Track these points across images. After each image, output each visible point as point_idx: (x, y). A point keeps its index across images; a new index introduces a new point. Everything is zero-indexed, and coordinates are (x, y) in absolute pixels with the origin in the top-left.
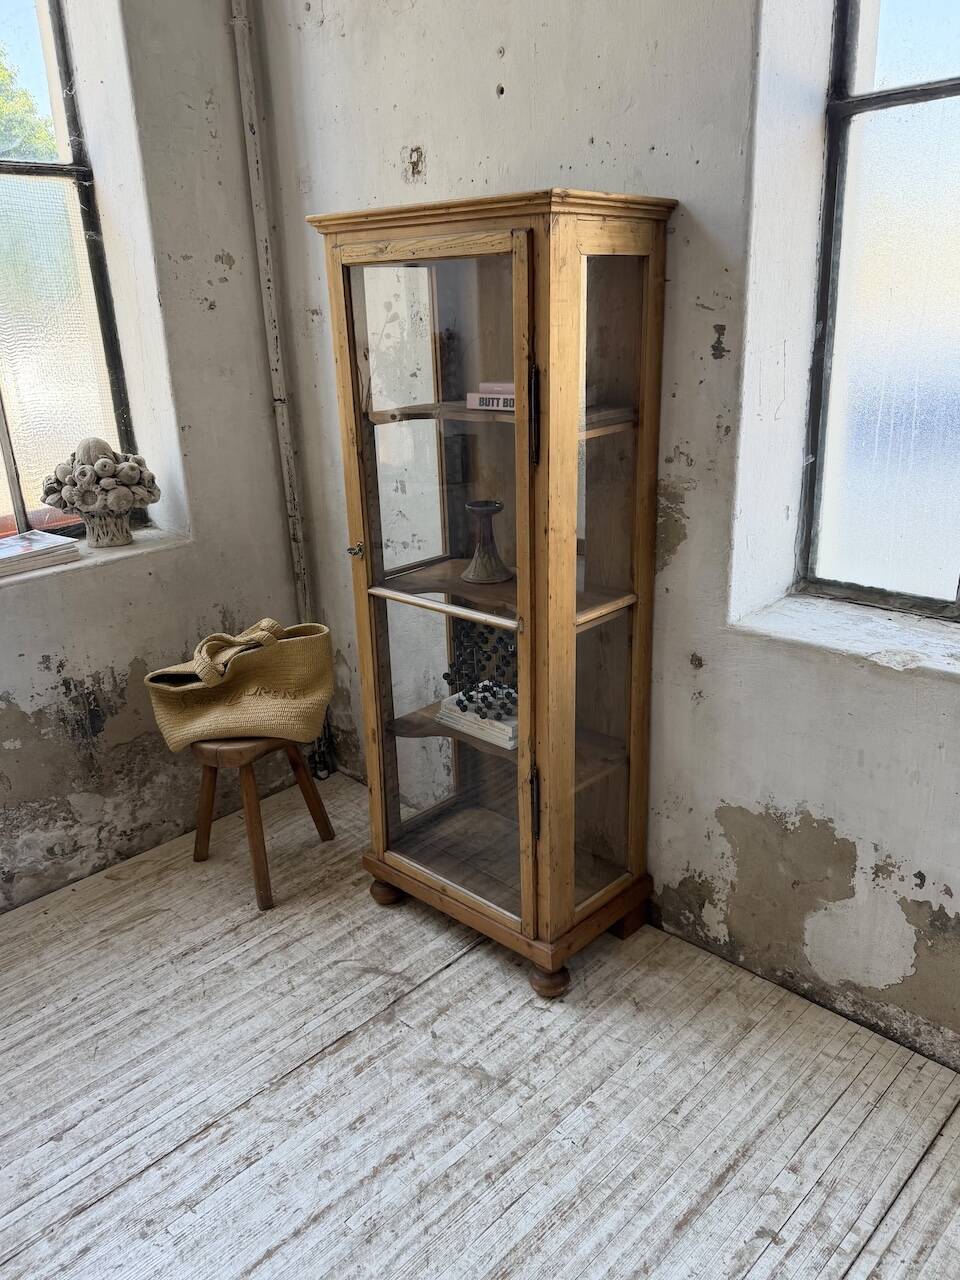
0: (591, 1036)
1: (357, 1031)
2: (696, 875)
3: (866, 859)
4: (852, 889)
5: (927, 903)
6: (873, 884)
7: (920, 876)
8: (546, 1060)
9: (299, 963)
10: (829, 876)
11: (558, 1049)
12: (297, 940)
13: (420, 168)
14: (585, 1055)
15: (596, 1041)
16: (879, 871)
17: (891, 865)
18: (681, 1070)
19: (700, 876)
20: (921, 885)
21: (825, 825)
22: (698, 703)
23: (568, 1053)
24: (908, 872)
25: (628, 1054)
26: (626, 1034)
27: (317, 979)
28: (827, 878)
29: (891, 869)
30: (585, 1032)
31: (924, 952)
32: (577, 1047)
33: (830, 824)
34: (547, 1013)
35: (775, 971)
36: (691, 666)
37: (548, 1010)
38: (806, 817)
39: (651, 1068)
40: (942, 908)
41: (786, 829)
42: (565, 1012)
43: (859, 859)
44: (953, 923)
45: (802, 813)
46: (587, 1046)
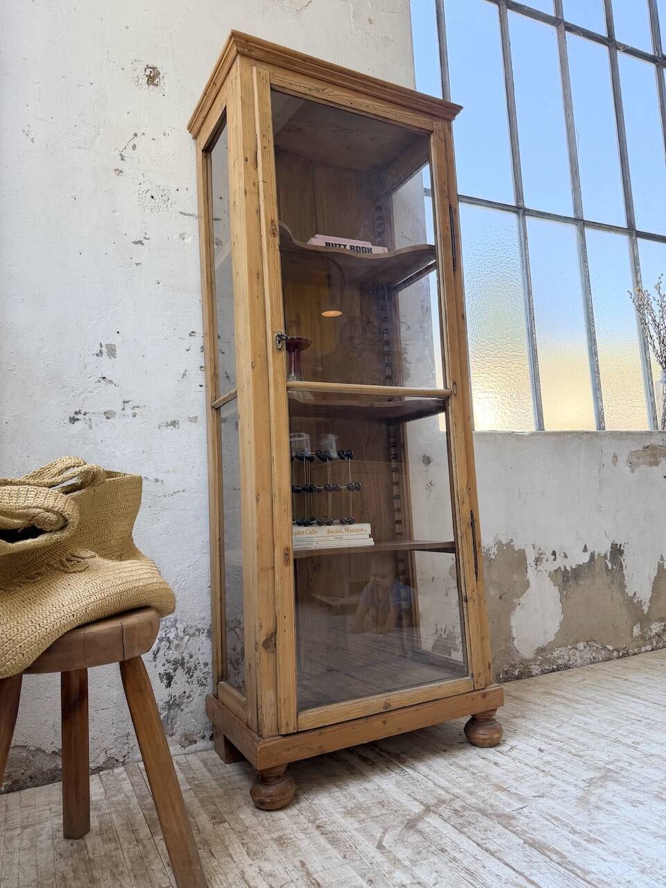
0: (552, 735)
1: (525, 838)
2: (442, 633)
3: (531, 557)
4: (528, 581)
5: (560, 568)
6: (536, 571)
7: (554, 553)
9: (363, 876)
10: (516, 580)
11: (565, 747)
12: (308, 874)
13: (157, 80)
14: (576, 739)
15: (559, 734)
16: (538, 560)
17: (542, 554)
18: (594, 714)
19: (445, 632)
20: (555, 560)
21: (509, 545)
22: (430, 491)
23: (573, 744)
24: (549, 555)
25: (575, 726)
27: (407, 863)
28: (516, 582)
29: (542, 556)
30: (545, 736)
31: (564, 600)
32: (566, 741)
33: (512, 544)
34: (517, 747)
35: (500, 675)
36: (423, 465)
37: (513, 746)
38: (499, 544)
39: (592, 721)
40: (565, 567)
41: (491, 560)
43: (528, 559)
44: (570, 574)
45: (497, 543)
46: (564, 737)
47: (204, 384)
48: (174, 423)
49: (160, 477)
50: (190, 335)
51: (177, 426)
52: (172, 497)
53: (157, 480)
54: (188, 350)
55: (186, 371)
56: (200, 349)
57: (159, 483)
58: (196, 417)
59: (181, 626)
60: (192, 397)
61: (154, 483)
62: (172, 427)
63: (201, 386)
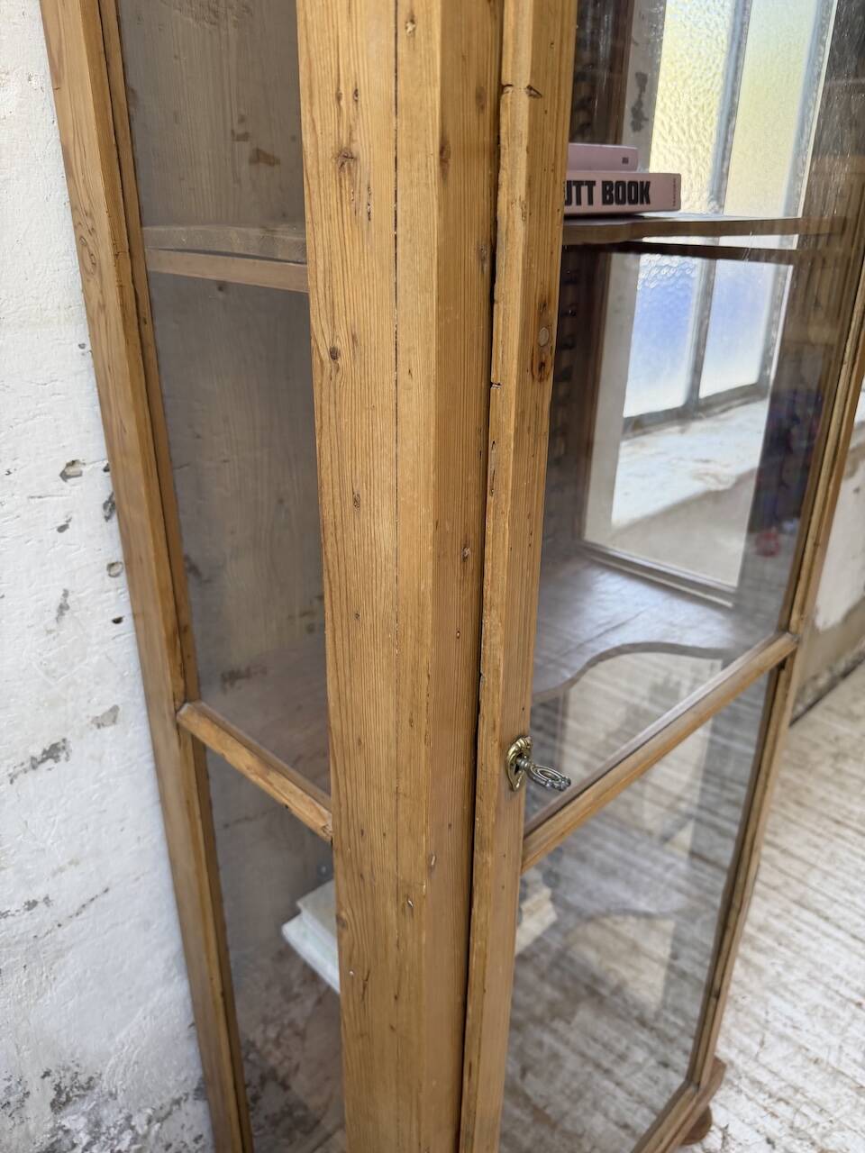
0: (764, 1077)
8: (827, 1140)
11: (798, 1121)
14: (801, 1088)
15: (771, 1072)
18: (791, 987)
23: (805, 1109)
25: (782, 1037)
26: (749, 1034)
30: (756, 1083)
32: (790, 1097)
34: (730, 1130)
37: (724, 1130)
39: (799, 1017)
42: (721, 1105)
46: (783, 1084)
47: (125, 611)
48: (53, 752)
49: (38, 893)
50: (64, 476)
51: (63, 755)
52: (79, 917)
53: (31, 905)
54: (62, 529)
55: (66, 594)
56: (99, 512)
57: (41, 906)
58: (115, 709)
59: (139, 1121)
60: (95, 659)
61: (27, 913)
62: (50, 763)
63: (118, 621)
